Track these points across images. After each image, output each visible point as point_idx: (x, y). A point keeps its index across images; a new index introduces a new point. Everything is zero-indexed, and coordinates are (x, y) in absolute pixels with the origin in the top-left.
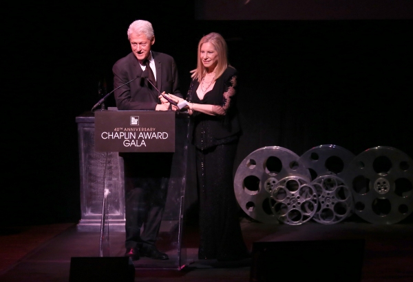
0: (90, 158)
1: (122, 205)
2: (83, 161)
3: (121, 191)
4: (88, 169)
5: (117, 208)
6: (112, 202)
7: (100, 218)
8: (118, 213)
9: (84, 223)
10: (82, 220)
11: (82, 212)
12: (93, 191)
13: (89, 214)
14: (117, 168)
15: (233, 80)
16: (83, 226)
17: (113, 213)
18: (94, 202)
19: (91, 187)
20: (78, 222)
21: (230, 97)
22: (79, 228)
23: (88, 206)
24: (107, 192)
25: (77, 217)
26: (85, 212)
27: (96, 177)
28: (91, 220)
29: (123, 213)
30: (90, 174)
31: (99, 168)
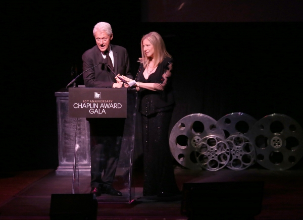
0: (65, 122)
1: (88, 156)
2: (60, 124)
3: (87, 146)
4: (63, 130)
5: (85, 158)
6: (81, 154)
7: (72, 165)
8: (85, 162)
9: (61, 169)
10: (59, 167)
11: (59, 161)
12: (67, 145)
13: (65, 162)
14: (84, 129)
15: (170, 66)
16: (60, 171)
17: (82, 162)
18: (68, 154)
19: (66, 143)
20: (56, 169)
21: (167, 78)
22: (57, 173)
23: (64, 157)
24: (77, 146)
25: (56, 164)
26: (62, 161)
27: (69, 135)
28: (65, 167)
29: (89, 162)
30: (65, 134)
31: (72, 129)
